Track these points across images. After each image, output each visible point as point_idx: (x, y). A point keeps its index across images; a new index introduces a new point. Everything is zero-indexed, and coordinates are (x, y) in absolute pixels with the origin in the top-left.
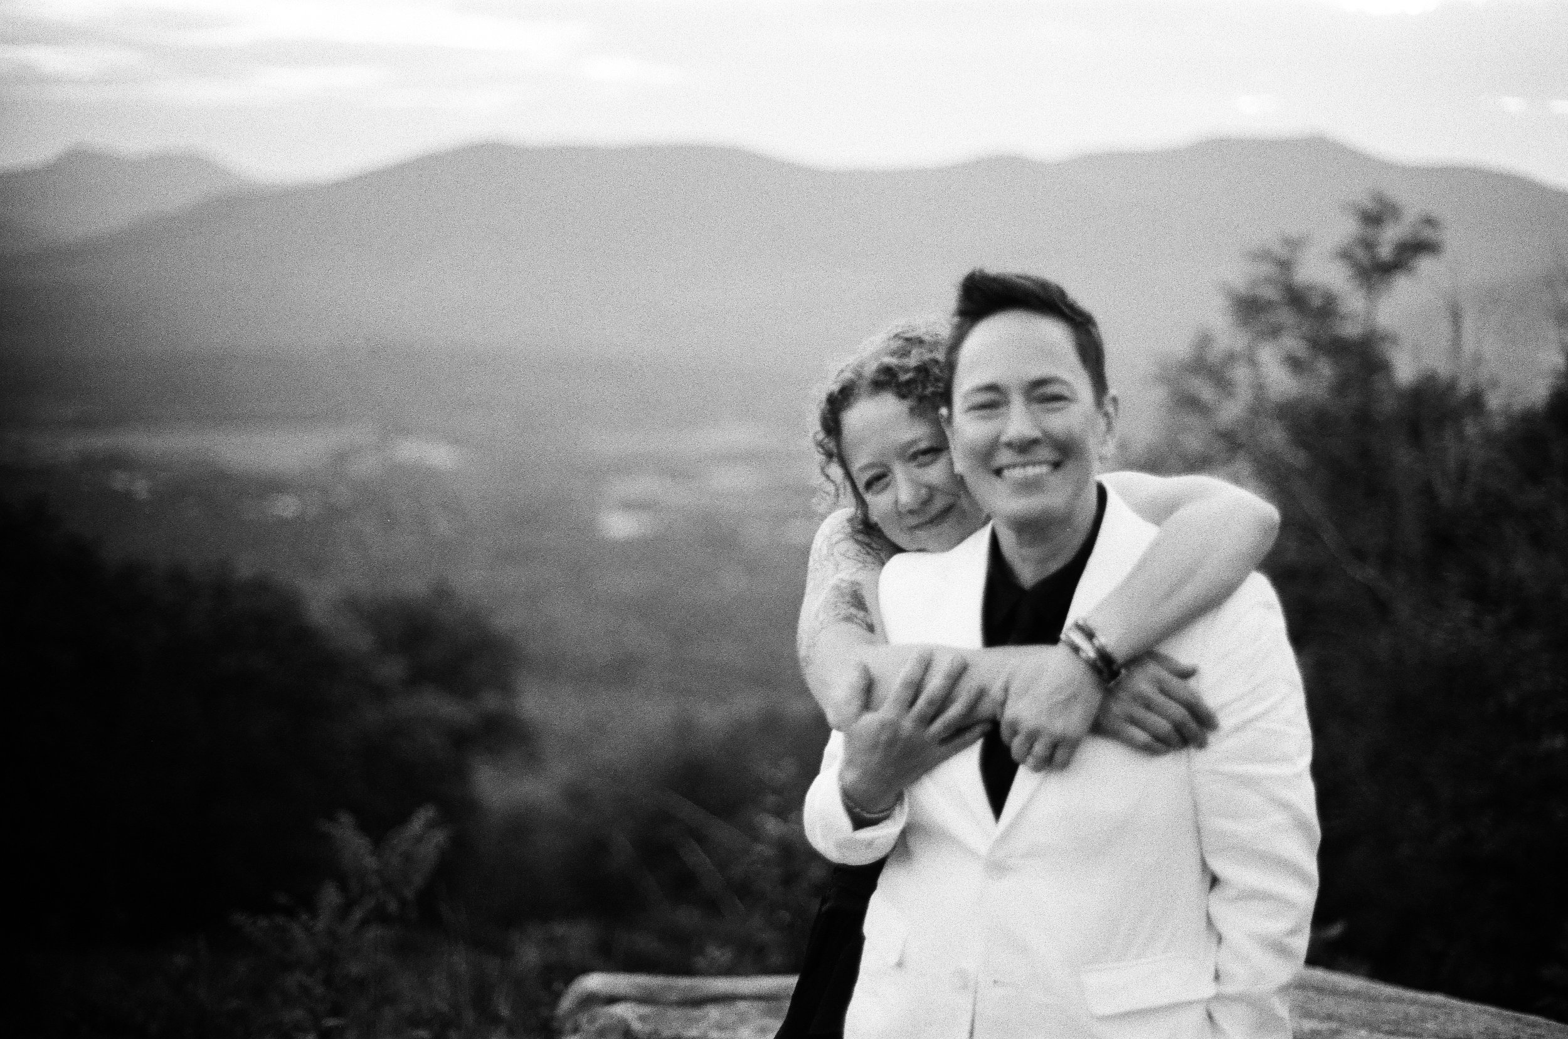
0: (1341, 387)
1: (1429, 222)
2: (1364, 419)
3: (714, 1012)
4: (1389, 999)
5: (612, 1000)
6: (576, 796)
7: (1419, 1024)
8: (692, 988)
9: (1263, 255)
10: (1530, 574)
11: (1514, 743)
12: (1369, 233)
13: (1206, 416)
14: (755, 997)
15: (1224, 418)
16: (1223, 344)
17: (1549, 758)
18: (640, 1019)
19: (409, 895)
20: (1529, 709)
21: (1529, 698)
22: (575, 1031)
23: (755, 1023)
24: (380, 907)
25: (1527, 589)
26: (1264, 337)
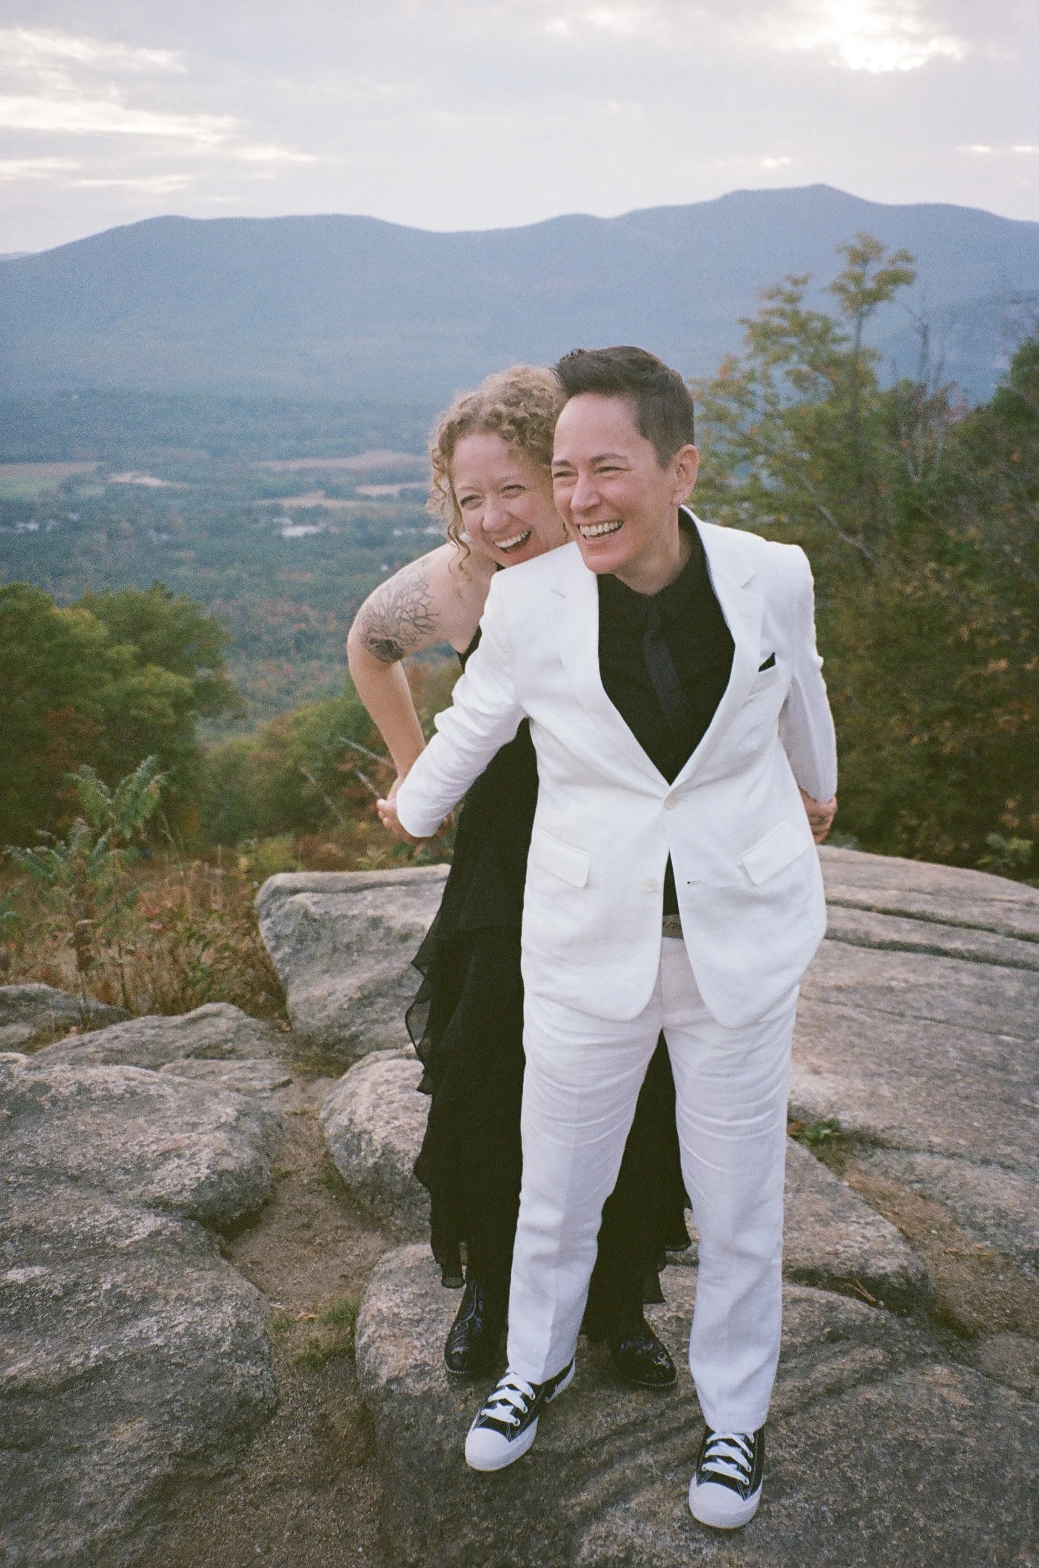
0: (835, 399)
1: (906, 258)
2: (853, 421)
3: (369, 895)
4: (862, 863)
5: (295, 891)
6: (276, 742)
7: (885, 879)
8: (355, 879)
9: (774, 294)
10: (980, 536)
11: (968, 667)
12: (858, 270)
13: (733, 427)
14: (401, 883)
15: (746, 427)
16: (745, 366)
17: (994, 676)
18: (315, 903)
19: (140, 823)
20: (979, 640)
21: (979, 632)
22: (268, 915)
23: (401, 901)
24: (118, 834)
25: (977, 547)
26: (777, 359)
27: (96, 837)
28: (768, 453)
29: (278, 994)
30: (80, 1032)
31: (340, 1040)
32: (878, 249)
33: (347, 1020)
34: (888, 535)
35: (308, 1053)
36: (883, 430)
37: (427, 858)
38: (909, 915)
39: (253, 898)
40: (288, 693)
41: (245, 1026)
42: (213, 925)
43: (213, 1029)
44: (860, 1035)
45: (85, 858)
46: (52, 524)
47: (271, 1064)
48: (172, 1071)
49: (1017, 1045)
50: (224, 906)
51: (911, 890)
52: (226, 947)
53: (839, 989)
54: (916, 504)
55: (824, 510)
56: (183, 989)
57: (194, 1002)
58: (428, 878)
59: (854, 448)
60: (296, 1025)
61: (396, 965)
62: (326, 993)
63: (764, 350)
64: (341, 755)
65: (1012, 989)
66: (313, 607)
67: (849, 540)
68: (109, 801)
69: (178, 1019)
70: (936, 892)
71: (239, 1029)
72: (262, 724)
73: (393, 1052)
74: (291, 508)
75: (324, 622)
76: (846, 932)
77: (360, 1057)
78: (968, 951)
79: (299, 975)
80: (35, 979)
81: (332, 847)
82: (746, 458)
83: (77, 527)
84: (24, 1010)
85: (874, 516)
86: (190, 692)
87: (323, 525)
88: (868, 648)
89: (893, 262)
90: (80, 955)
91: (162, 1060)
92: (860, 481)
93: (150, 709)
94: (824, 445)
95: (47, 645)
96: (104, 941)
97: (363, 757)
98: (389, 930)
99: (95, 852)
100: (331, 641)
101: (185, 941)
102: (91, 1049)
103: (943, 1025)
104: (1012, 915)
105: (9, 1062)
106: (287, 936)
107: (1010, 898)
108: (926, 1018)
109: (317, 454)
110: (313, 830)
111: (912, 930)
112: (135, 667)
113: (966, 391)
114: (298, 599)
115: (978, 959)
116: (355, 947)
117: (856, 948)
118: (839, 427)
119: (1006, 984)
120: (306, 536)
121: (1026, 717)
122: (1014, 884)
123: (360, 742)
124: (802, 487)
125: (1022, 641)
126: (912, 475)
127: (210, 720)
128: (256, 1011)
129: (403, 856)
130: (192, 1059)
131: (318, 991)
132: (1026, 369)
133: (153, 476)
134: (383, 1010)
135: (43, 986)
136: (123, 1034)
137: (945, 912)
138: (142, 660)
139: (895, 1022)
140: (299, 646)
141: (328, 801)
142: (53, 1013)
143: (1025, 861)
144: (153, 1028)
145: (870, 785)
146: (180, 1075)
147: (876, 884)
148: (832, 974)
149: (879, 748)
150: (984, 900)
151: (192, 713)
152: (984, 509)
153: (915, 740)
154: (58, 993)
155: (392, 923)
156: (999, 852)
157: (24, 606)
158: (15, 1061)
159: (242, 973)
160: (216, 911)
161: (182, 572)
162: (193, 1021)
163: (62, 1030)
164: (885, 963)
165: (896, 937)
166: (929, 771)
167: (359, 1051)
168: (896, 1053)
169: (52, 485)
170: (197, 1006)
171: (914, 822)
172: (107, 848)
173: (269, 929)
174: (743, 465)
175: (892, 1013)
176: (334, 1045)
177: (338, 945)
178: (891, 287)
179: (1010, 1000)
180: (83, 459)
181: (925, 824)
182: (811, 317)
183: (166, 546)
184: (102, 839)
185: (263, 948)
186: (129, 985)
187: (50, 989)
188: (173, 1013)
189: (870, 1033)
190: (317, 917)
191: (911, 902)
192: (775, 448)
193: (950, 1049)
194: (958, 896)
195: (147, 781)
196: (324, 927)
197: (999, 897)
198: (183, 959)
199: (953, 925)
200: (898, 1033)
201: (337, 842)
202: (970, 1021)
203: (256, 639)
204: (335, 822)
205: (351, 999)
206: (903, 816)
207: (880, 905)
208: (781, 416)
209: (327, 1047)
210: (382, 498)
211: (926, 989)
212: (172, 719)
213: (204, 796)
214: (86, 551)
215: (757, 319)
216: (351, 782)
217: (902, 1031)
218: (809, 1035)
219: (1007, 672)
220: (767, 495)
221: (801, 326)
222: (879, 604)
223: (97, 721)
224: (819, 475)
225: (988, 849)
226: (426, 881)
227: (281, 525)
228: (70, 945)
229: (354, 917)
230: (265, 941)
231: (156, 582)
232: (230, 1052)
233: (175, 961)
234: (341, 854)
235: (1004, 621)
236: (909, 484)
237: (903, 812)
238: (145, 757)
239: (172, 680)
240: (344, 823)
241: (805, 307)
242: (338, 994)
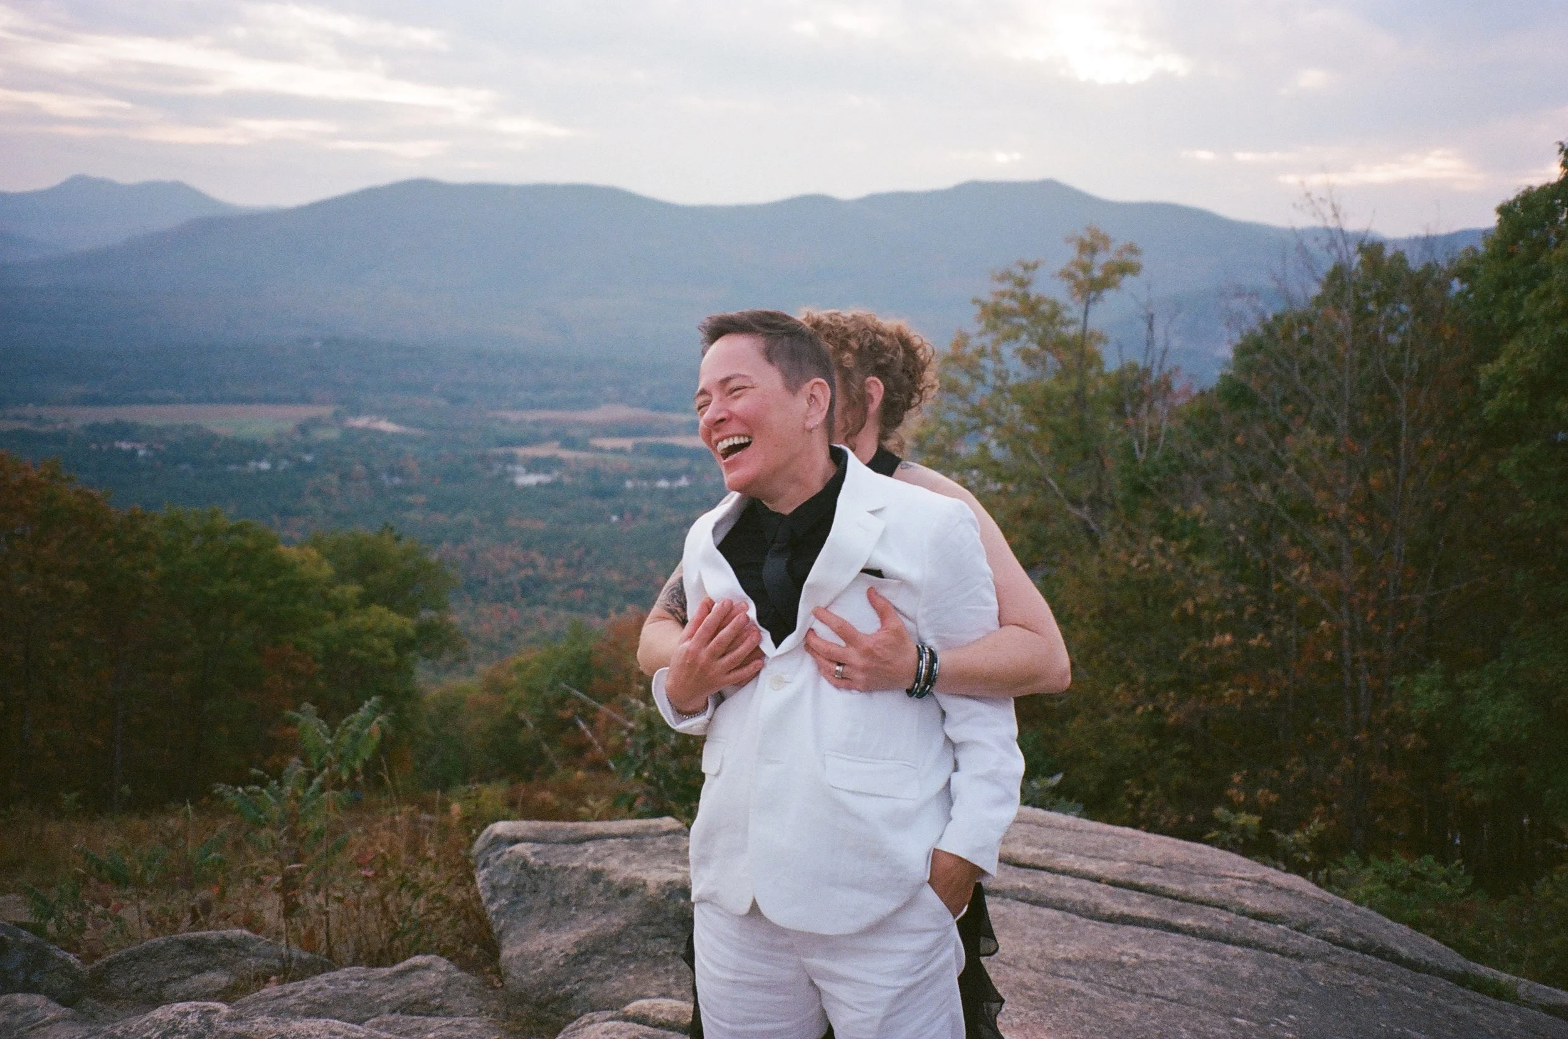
0: (1064, 375)
1: (1132, 249)
2: (1079, 398)
3: (591, 847)
4: (1090, 832)
5: (515, 841)
6: (495, 686)
7: (1114, 850)
8: (576, 829)
9: (1005, 276)
10: (1204, 514)
11: (1193, 639)
12: (1086, 259)
13: (963, 398)
14: (623, 836)
15: (976, 399)
16: (976, 343)
17: (1219, 650)
18: (535, 854)
19: (358, 765)
20: (1205, 614)
21: (1205, 606)
22: (485, 866)
23: (622, 855)
24: (334, 775)
25: (1202, 524)
26: (1007, 338)
27: (311, 776)
28: (998, 424)
29: (491, 948)
30: (281, 982)
31: (555, 999)
32: (1106, 240)
33: (562, 978)
34: (1113, 507)
35: (519, 1012)
36: (1108, 409)
37: (646, 809)
38: (1139, 889)
39: (470, 847)
40: (512, 637)
41: (457, 980)
42: (425, 873)
43: (421, 983)
44: (1090, 1012)
45: (298, 799)
46: (284, 464)
47: (480, 1022)
48: (377, 1026)
49: (1251, 1028)
50: (438, 854)
51: (1140, 863)
52: (438, 897)
53: (1068, 961)
54: (1142, 480)
55: (1051, 482)
56: (392, 940)
57: (401, 954)
58: (652, 831)
59: (1081, 424)
60: (508, 981)
61: (616, 921)
62: (542, 949)
63: (995, 328)
64: (561, 702)
65: (1245, 969)
66: (542, 553)
67: (1076, 512)
68: (329, 741)
69: (386, 971)
70: (1166, 866)
71: (449, 984)
72: (482, 667)
73: (609, 1014)
74: (525, 457)
75: (552, 568)
76: (1074, 904)
77: (575, 1018)
78: (1201, 928)
79: (515, 929)
80: (236, 924)
81: (547, 796)
82: (975, 428)
83: (309, 468)
84: (223, 956)
85: (1100, 489)
86: (411, 632)
87: (556, 474)
88: (1093, 617)
89: (1120, 253)
90: (286, 900)
91: (365, 1015)
92: (1086, 455)
93: (370, 648)
94: (1051, 420)
95: (270, 583)
96: (312, 886)
97: (583, 705)
98: (609, 884)
99: (308, 794)
100: (559, 588)
101: (396, 888)
102: (292, 1001)
103: (1174, 1004)
104: (1244, 892)
105: (209, 1012)
106: (503, 888)
107: (1241, 875)
108: (1158, 997)
109: (553, 406)
110: (528, 778)
111: (1143, 904)
112: (358, 607)
113: (1190, 376)
114: (527, 546)
115: (1210, 937)
116: (574, 901)
117: (1084, 920)
118: (1066, 403)
119: (1238, 963)
120: (539, 485)
121: (1251, 692)
122: (1245, 861)
123: (580, 689)
124: (1029, 457)
125: (1246, 617)
126: (1138, 453)
127: (429, 662)
128: (466, 965)
129: (624, 809)
130: (398, 1013)
131: (534, 946)
132: (1248, 358)
133: (389, 421)
134: (600, 968)
135: (245, 932)
136: (327, 986)
137: (1176, 887)
138: (365, 601)
139: (1125, 999)
140: (525, 592)
141: (545, 747)
142: (252, 961)
143: (1253, 837)
144: (359, 980)
145: (1094, 753)
146: (386, 1030)
147: (1105, 854)
148: (1061, 946)
149: (1104, 716)
150: (1215, 876)
151: (411, 655)
152: (1208, 488)
153: (1140, 710)
154: (259, 940)
155: (613, 877)
156: (1227, 827)
157: (250, 543)
158: (216, 1011)
159: (454, 924)
160: (430, 859)
161: (413, 516)
162: (402, 974)
163: (263, 979)
164: (1115, 937)
165: (1126, 910)
166: (1154, 741)
167: (573, 1012)
168: (1128, 1032)
169: (288, 426)
170: (404, 959)
171: (1138, 793)
172: (322, 788)
173: (486, 879)
174: (973, 433)
175: (1123, 990)
176: (548, 1003)
177: (556, 898)
178: (1118, 276)
179: (1242, 980)
180: (322, 402)
181: (1150, 794)
182: (1040, 300)
183: (397, 489)
184: (317, 780)
185: (479, 899)
186: (334, 935)
187: (252, 935)
188: (379, 964)
189: (1100, 1010)
190: (536, 868)
191: (1141, 876)
192: (1004, 420)
193: (1183, 1030)
194: (1188, 871)
195: (366, 723)
196: (544, 879)
197: (1231, 873)
198: (392, 908)
199: (1183, 900)
200: (1129, 1010)
201: (553, 790)
202: (1202, 1001)
203: (484, 583)
204: (552, 769)
205: (567, 955)
206: (1128, 786)
207: (1109, 876)
208: (1010, 390)
209: (541, 1005)
210: (615, 451)
211: (1157, 965)
212: (392, 658)
213: (419, 739)
214: (318, 492)
215: (989, 299)
216: (571, 729)
217: (1133, 1008)
218: (1038, 1009)
219: (1232, 646)
220: (995, 464)
221: (1031, 308)
222: (1103, 573)
223: (316, 660)
224: (1047, 448)
225: (1213, 822)
226: (647, 834)
227: (514, 474)
228: (276, 890)
229: (574, 869)
230: (481, 892)
231: (386, 524)
232: (438, 1008)
233: (385, 909)
234: (557, 803)
235: (1229, 596)
236: (1135, 461)
237: (1127, 782)
238: (369, 699)
239: (395, 620)
240: (560, 772)
241: (1034, 291)
242: (554, 949)
